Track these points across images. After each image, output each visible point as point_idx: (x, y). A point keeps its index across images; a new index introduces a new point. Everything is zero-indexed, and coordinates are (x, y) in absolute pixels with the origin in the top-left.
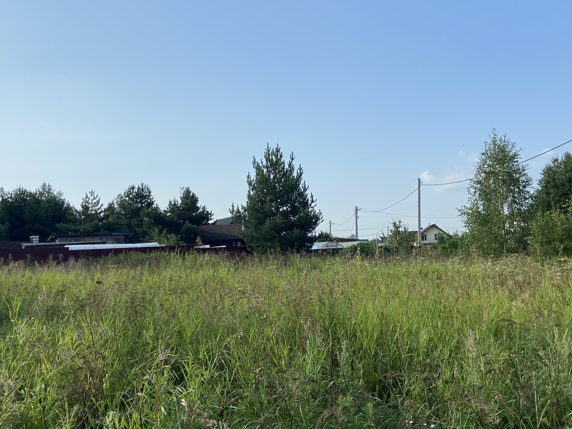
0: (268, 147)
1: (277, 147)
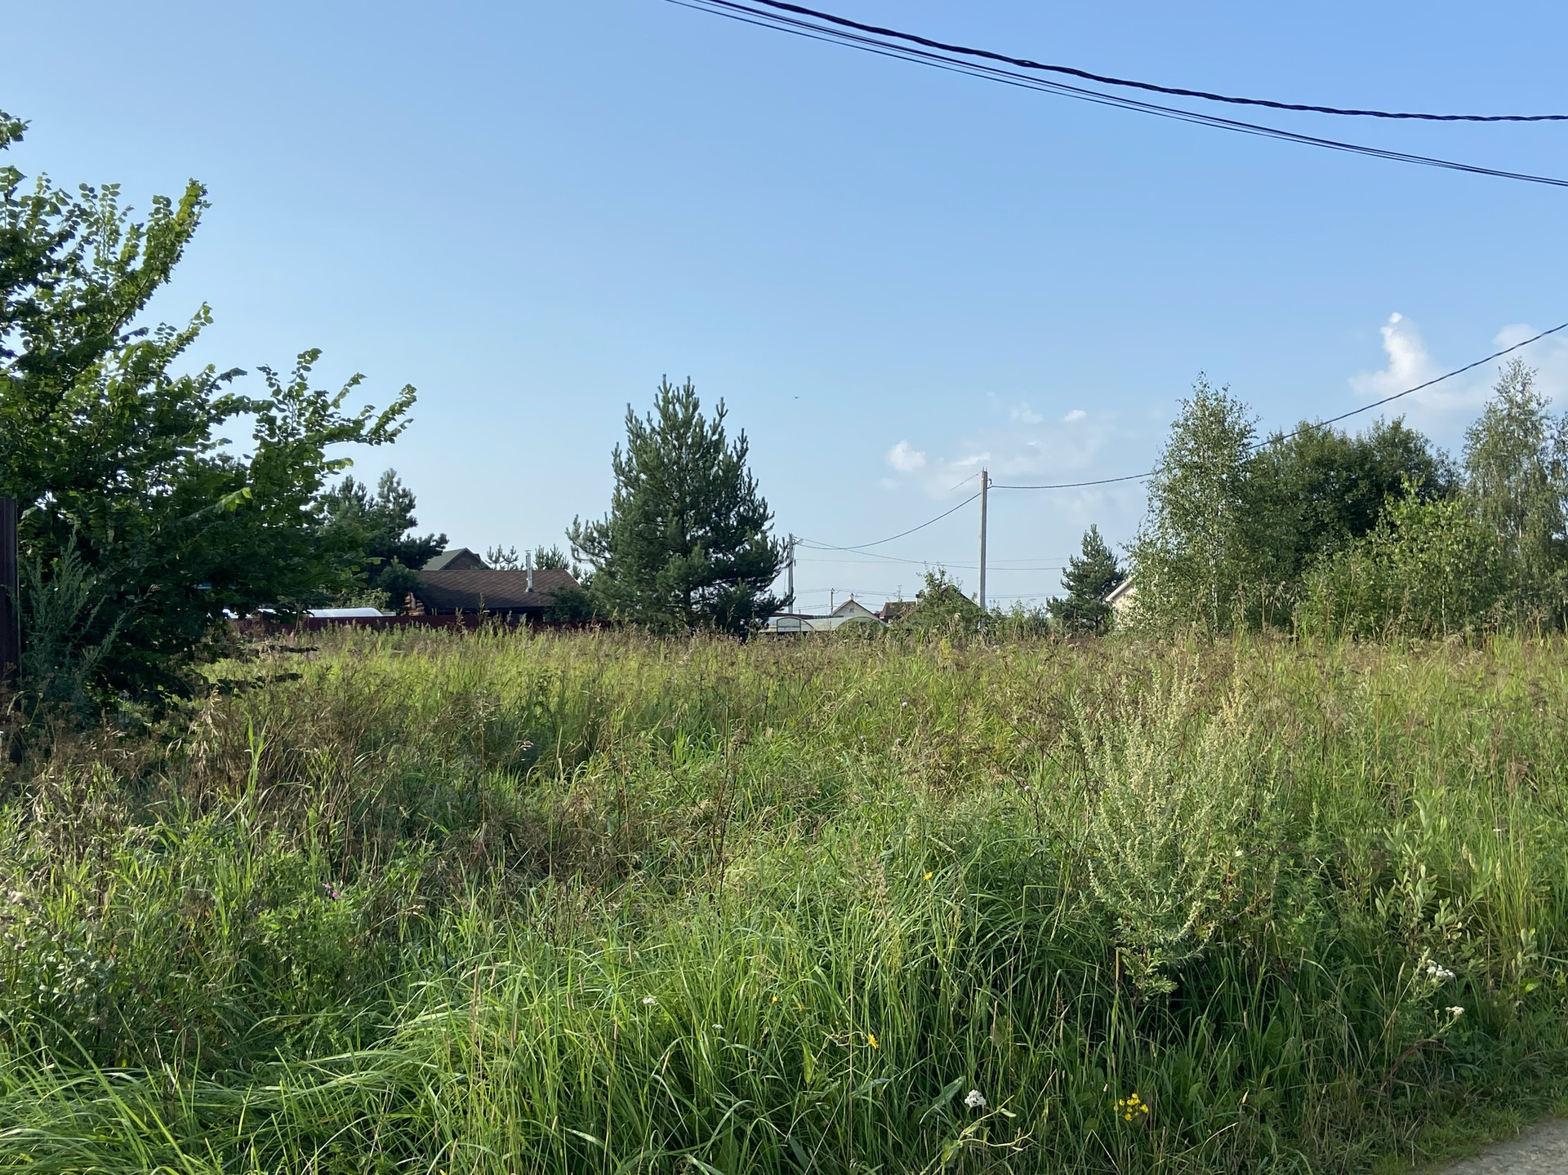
0: (665, 383)
1: (686, 384)
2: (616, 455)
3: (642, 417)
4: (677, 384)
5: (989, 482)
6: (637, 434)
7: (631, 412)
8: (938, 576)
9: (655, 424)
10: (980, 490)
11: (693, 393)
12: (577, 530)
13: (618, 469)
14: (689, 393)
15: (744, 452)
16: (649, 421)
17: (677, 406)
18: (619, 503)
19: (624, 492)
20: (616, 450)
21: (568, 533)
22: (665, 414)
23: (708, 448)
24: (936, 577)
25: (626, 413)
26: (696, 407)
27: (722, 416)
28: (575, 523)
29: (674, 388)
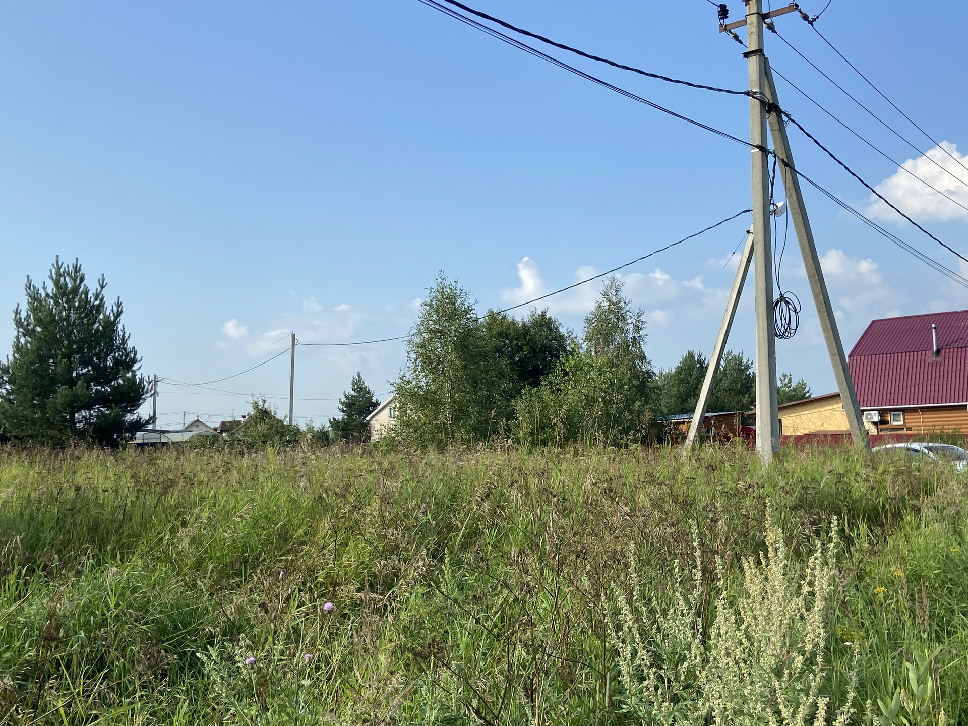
0: (57, 262)
1: (75, 263)
2: (17, 312)
3: (39, 285)
4: (68, 263)
5: (296, 341)
6: (35, 298)
7: (30, 282)
8: (261, 403)
9: (49, 291)
10: (290, 346)
11: (80, 270)
13: (19, 323)
14: (77, 270)
15: (119, 314)
16: (45, 288)
17: (67, 279)
18: (18, 348)
19: (22, 340)
20: (17, 309)
22: (57, 283)
23: (92, 310)
24: (259, 404)
25: (25, 281)
26: (82, 280)
27: (102, 287)
29: (65, 265)
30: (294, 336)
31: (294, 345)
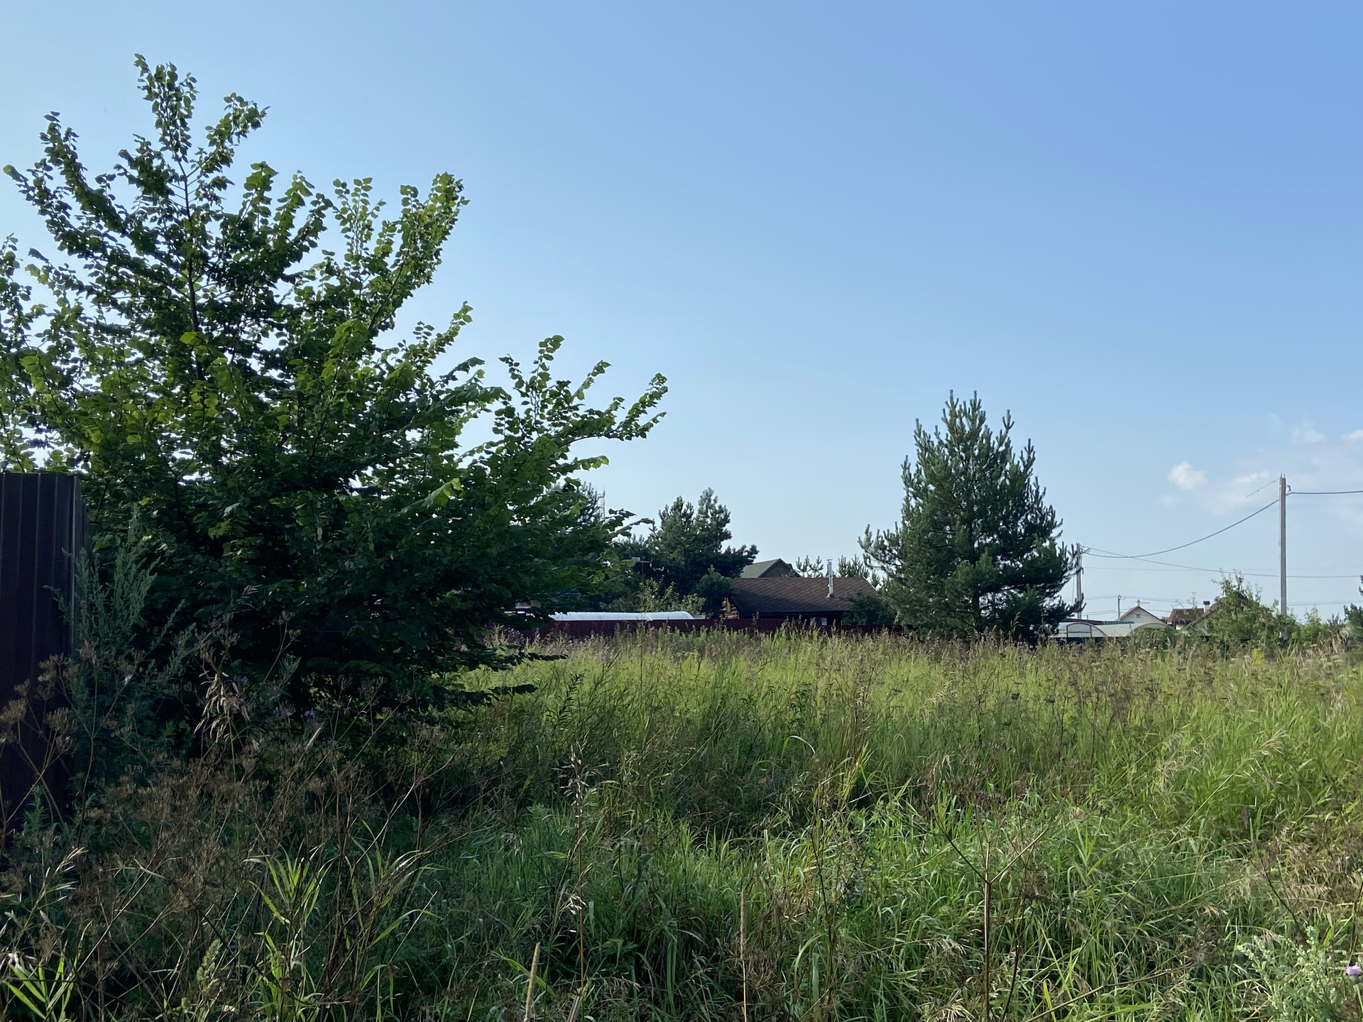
0: (952, 398)
1: (973, 398)
2: (906, 467)
3: (930, 431)
4: (964, 399)
5: (1287, 489)
6: (925, 447)
7: (919, 427)
8: (1235, 583)
9: (943, 438)
10: (1278, 495)
11: (979, 407)
12: (868, 539)
13: (908, 481)
14: (975, 407)
15: (1031, 461)
16: (937, 434)
17: (964, 420)
18: (908, 513)
19: (913, 502)
20: (905, 463)
21: (860, 542)
22: (952, 427)
23: (995, 459)
24: (1233, 584)
25: (914, 427)
26: (982, 420)
27: (1008, 428)
28: (867, 533)
29: (961, 403)
30: (1283, 481)
31: (1284, 495)
